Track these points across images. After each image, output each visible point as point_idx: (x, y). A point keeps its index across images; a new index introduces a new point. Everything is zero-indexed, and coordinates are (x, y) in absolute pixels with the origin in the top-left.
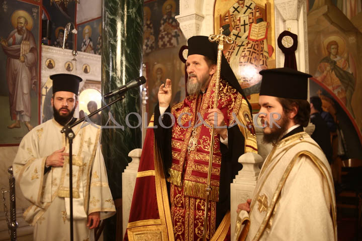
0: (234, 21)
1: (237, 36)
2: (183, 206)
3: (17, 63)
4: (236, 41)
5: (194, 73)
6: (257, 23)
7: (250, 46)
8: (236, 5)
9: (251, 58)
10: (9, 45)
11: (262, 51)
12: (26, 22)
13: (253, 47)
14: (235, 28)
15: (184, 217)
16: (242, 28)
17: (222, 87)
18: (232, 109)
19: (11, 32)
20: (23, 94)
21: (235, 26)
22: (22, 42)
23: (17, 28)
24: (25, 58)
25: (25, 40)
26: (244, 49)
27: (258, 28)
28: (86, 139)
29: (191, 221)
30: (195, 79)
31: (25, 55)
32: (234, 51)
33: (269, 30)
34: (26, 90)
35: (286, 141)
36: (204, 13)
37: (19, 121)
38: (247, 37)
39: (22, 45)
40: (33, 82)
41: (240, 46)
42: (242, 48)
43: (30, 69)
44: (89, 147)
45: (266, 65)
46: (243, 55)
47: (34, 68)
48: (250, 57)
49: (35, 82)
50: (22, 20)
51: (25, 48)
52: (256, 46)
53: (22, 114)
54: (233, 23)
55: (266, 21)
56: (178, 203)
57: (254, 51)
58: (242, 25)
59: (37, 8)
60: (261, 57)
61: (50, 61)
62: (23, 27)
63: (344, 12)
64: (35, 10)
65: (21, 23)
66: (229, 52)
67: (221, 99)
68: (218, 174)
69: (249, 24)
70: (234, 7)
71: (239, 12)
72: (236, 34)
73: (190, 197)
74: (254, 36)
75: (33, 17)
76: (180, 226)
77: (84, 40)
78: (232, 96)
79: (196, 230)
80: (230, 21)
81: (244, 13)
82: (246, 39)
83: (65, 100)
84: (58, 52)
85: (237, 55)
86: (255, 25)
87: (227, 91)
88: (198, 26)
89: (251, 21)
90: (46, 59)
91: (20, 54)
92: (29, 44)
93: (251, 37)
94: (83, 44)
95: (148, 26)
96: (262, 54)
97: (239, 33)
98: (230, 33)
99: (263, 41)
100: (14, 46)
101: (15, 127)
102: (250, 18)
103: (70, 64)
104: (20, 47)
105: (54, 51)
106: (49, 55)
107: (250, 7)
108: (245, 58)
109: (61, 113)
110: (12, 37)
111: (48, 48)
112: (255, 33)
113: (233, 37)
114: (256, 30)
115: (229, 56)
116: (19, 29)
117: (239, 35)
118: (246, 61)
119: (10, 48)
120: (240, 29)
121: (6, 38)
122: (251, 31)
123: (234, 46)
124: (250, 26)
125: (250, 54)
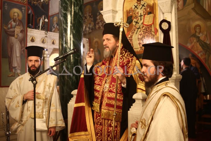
0: (134, 13)
1: (137, 23)
2: (101, 124)
3: (13, 39)
4: (136, 25)
5: (107, 45)
6: (148, 15)
7: (144, 28)
8: (136, 4)
10: (8, 29)
11: (151, 31)
12: (18, 15)
13: (146, 29)
15: (101, 131)
16: (140, 18)
17: (124, 53)
18: (130, 66)
20: (17, 57)
21: (135, 17)
22: (16, 27)
23: (13, 19)
25: (18, 25)
26: (141, 30)
27: (148, 18)
28: (48, 84)
29: (106, 133)
30: (108, 49)
31: (17, 34)
32: (135, 31)
33: (155, 19)
34: (18, 55)
35: (158, 86)
36: (117, 9)
37: (14, 73)
38: (143, 23)
39: (16, 29)
40: (23, 49)
41: (138, 29)
42: (139, 30)
43: (21, 42)
44: (49, 88)
45: (153, 39)
46: (140, 33)
47: (23, 42)
48: (144, 35)
49: (23, 50)
50: (16, 14)
51: (18, 30)
52: (148, 28)
53: (16, 68)
54: (134, 15)
55: (153, 13)
56: (98, 122)
57: (146, 31)
58: (139, 16)
59: (25, 7)
60: (150, 35)
61: (32, 38)
62: (16, 18)
63: (204, 7)
64: (23, 8)
65: (15, 16)
66: (132, 32)
67: (123, 61)
68: (121, 105)
69: (143, 16)
70: (135, 6)
71: (137, 8)
72: (136, 21)
73: (105, 119)
74: (146, 22)
75: (22, 12)
76: (100, 136)
77: (54, 25)
78: (130, 59)
79: (109, 138)
80: (133, 13)
81: (141, 9)
82: (142, 24)
83: (34, 61)
84: (37, 32)
85: (136, 34)
87: (127, 56)
88: (113, 17)
89: (145, 13)
90: (30, 37)
91: (15, 34)
92: (20, 28)
93: (145, 23)
94: (53, 27)
95: (90, 16)
96: (151, 33)
97: (137, 21)
98: (132, 21)
99: (151, 26)
100: (11, 29)
101: (12, 76)
102: (144, 12)
103: (44, 39)
105: (35, 32)
106: (32, 34)
107: (144, 5)
108: (141, 35)
109: (32, 69)
110: (10, 24)
111: (31, 30)
112: (147, 20)
113: (134, 23)
114: (148, 19)
115: (132, 35)
116: (14, 19)
117: (138, 22)
118: (142, 37)
119: (9, 30)
120: (138, 19)
121: (7, 25)
122: (145, 20)
123: (135, 29)
124: (144, 16)
125: (144, 33)
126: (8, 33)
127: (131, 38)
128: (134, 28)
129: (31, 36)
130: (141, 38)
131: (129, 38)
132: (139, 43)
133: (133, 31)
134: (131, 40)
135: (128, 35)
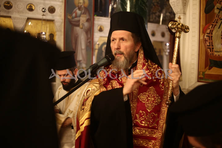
1: (221, 10)
4: (219, 14)
10: (73, 18)
12: (84, 2)
14: (219, 2)
20: (82, 49)
21: (219, 0)
22: (82, 15)
23: (78, 6)
24: (83, 26)
25: (84, 13)
31: (83, 24)
32: (217, 24)
34: (83, 47)
37: (79, 67)
43: (87, 33)
50: (81, 1)
51: (83, 19)
53: (81, 62)
61: (101, 27)
62: (81, 6)
65: (81, 3)
66: (213, 25)
72: (220, 8)
84: (106, 20)
85: (219, 28)
91: (80, 23)
92: (86, 17)
98: (214, 7)
100: (76, 19)
104: (80, 19)
105: (103, 20)
106: (100, 23)
110: (75, 12)
111: (99, 19)
113: (216, 11)
116: (79, 7)
119: (73, 20)
121: (71, 14)
123: (218, 20)
126: (73, 23)
127: (210, 35)
128: (217, 18)
129: (99, 25)
131: (207, 34)
133: (214, 24)
134: (211, 38)
135: (206, 30)
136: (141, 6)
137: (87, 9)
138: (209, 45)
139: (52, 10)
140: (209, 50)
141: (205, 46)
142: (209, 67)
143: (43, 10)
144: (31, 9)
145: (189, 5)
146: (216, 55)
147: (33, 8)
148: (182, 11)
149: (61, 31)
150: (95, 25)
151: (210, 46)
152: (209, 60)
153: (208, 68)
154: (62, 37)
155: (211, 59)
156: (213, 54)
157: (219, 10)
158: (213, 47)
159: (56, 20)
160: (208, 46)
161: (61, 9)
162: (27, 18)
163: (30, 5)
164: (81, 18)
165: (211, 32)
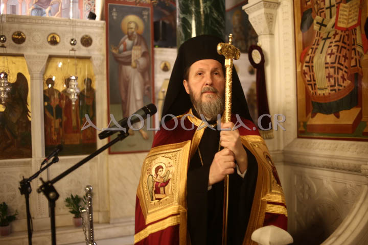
0: (317, 2)
1: (322, 25)
3: (129, 70)
4: (321, 31)
6: (346, 2)
7: (337, 38)
9: (340, 57)
10: (120, 52)
11: (354, 45)
12: (137, 26)
13: (342, 40)
14: (319, 13)
16: (328, 12)
19: (121, 38)
20: (136, 100)
21: (318, 11)
22: (134, 47)
23: (128, 34)
24: (136, 64)
25: (137, 44)
26: (331, 43)
27: (348, 10)
31: (136, 60)
32: (319, 47)
34: (138, 96)
38: (335, 25)
41: (325, 39)
42: (328, 41)
43: (143, 75)
45: (360, 67)
46: (330, 52)
47: (147, 73)
49: (148, 87)
50: (133, 25)
51: (136, 53)
52: (346, 37)
54: (316, 7)
57: (343, 45)
58: (327, 8)
59: (148, 10)
60: (353, 55)
61: (165, 64)
62: (133, 32)
64: (145, 13)
65: (131, 28)
66: (312, 49)
69: (336, 5)
72: (321, 22)
74: (343, 22)
75: (144, 20)
80: (313, 3)
82: (333, 27)
85: (321, 53)
86: (344, 5)
88: (269, 16)
90: (160, 62)
91: (131, 60)
92: (141, 50)
93: (340, 25)
96: (354, 49)
97: (323, 20)
98: (313, 20)
99: (355, 29)
100: (125, 53)
104: (131, 53)
106: (164, 57)
108: (332, 56)
110: (122, 43)
111: (161, 51)
112: (345, 17)
113: (316, 27)
114: (345, 13)
115: (312, 55)
116: (130, 34)
117: (324, 23)
118: (334, 61)
119: (121, 55)
120: (325, 14)
121: (117, 45)
122: (339, 16)
123: (319, 40)
124: (338, 8)
125: (338, 50)
126: (120, 59)
127: (310, 64)
128: (317, 38)
129: (163, 62)
130: (332, 63)
131: (307, 62)
132: (327, 75)
133: (314, 47)
134: (311, 68)
135: (305, 57)
136: (213, 27)
137: (141, 37)
138: (309, 79)
139: (87, 42)
140: (310, 87)
141: (304, 81)
142: (312, 114)
143: (72, 42)
144: (54, 42)
145: (277, 21)
146: (320, 94)
147: (58, 40)
148: (267, 30)
149: (102, 73)
150: (155, 61)
151: (311, 81)
152: (311, 103)
153: (310, 115)
154: (105, 82)
155: (313, 100)
156: (315, 93)
157: (319, 26)
158: (314, 82)
159: (93, 57)
160: (308, 81)
161: (101, 39)
162: (48, 55)
163: (52, 36)
164: (133, 51)
165: (312, 59)
